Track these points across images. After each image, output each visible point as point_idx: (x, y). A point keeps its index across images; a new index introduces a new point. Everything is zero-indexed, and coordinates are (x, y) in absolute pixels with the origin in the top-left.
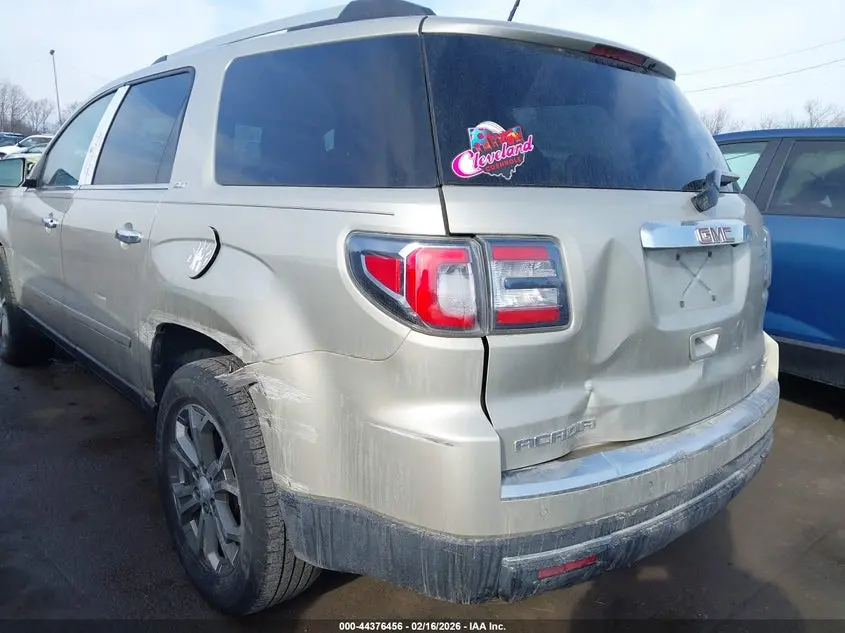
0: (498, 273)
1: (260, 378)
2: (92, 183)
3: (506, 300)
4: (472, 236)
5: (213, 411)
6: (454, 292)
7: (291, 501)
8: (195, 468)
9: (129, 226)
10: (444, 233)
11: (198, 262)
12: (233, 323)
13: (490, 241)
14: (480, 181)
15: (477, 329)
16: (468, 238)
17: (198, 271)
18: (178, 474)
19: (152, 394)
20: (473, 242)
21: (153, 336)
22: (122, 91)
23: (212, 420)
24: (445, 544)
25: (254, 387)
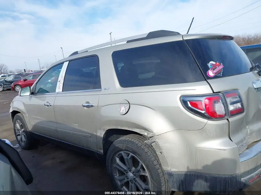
0: (229, 100)
1: (157, 140)
2: (62, 91)
3: (231, 108)
4: (219, 92)
5: (134, 153)
6: (219, 108)
7: (170, 175)
8: (125, 170)
9: (88, 102)
10: (212, 92)
13: (224, 93)
14: (215, 77)
15: (226, 117)
16: (219, 93)
17: (124, 112)
18: (116, 173)
19: (102, 151)
20: (220, 94)
21: (104, 133)
22: (65, 65)
23: (133, 155)
24: (225, 178)
25: (154, 143)
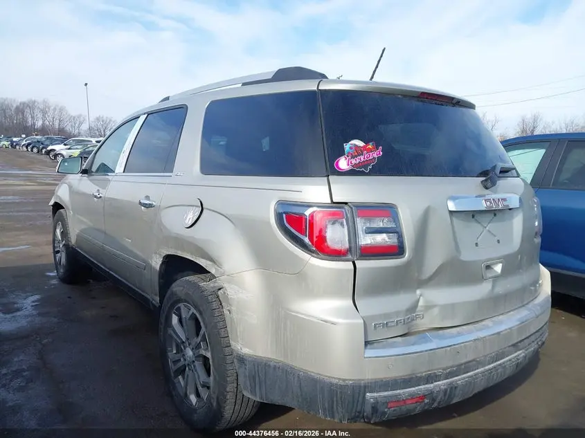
0: (361, 224)
1: (225, 285)
2: (124, 172)
3: (366, 240)
4: (346, 203)
5: (196, 307)
6: (336, 236)
7: (242, 359)
8: (183, 342)
9: (147, 198)
10: (330, 202)
11: (190, 218)
12: (210, 253)
13: (357, 207)
14: (351, 173)
15: (349, 257)
16: (343, 205)
17: (190, 223)
18: (172, 347)
19: (158, 299)
20: (346, 207)
21: (160, 263)
22: (143, 118)
23: (195, 312)
24: (332, 384)
25: (221, 291)
